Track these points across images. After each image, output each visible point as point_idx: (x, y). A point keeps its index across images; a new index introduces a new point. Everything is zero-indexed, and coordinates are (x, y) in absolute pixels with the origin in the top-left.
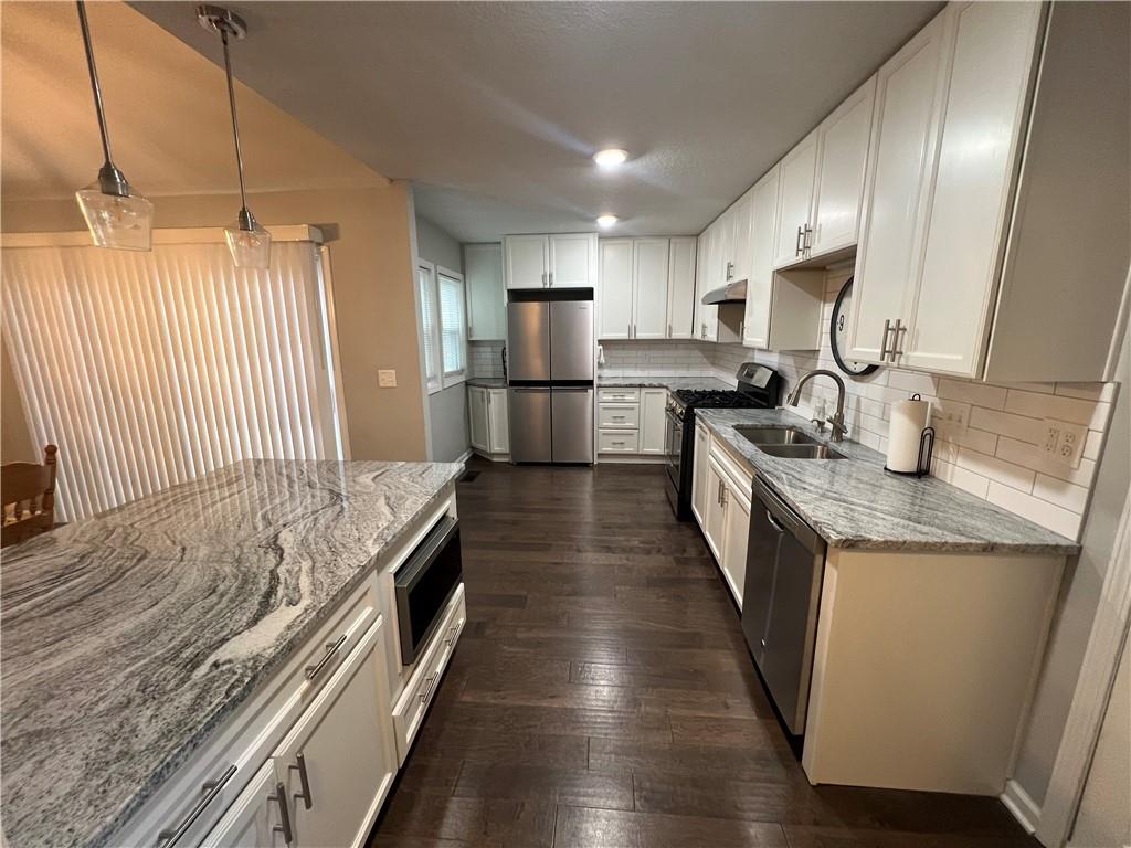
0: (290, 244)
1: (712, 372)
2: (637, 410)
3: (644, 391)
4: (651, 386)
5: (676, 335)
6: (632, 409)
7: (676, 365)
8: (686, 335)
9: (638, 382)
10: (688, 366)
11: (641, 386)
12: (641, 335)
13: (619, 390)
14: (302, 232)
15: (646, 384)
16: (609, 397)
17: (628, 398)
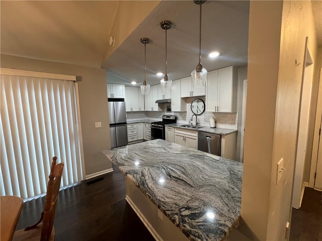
0: (70, 81)
1: (147, 118)
2: (137, 129)
3: (138, 124)
4: (140, 123)
5: (141, 110)
6: (136, 129)
7: (139, 117)
8: (143, 110)
9: (136, 122)
10: (142, 117)
11: (137, 123)
12: (134, 110)
13: (133, 124)
14: (74, 78)
15: (138, 122)
16: (130, 127)
17: (134, 126)
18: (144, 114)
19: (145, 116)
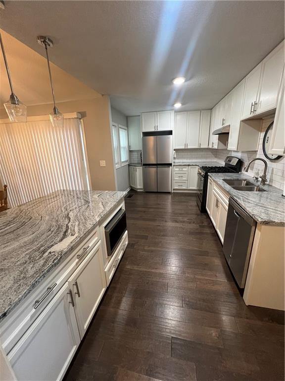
0: (71, 119)
1: (215, 160)
2: (187, 174)
3: (190, 167)
4: (193, 165)
5: (202, 147)
6: (185, 173)
7: (202, 158)
8: (206, 146)
9: (188, 164)
10: (206, 158)
11: (189, 165)
12: (189, 147)
13: (181, 167)
14: (75, 115)
15: (191, 164)
16: (178, 169)
17: (184, 169)
18: (210, 153)
19: (213, 156)
